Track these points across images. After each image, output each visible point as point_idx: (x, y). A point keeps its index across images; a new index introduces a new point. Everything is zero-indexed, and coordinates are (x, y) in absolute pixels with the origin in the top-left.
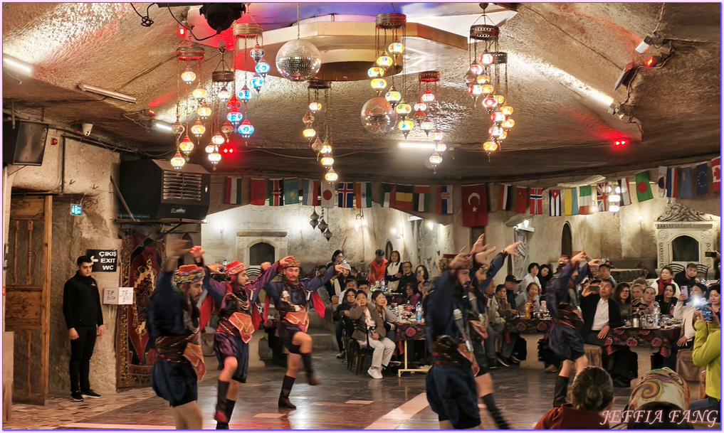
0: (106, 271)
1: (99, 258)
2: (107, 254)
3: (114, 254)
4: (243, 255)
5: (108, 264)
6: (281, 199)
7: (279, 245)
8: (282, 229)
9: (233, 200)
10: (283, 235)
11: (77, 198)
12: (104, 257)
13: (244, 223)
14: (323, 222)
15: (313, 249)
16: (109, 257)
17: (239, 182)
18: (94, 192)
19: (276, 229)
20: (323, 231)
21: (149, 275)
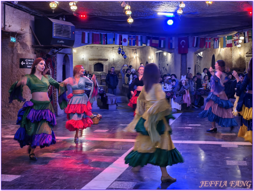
0: (29, 68)
1: (26, 62)
2: (29, 60)
3: (33, 61)
4: (91, 68)
5: (30, 65)
6: (106, 42)
7: (105, 64)
8: (106, 58)
9: (86, 41)
10: (107, 60)
11: (14, 34)
12: (28, 62)
13: (92, 56)
14: (123, 52)
15: (118, 66)
16: (30, 62)
17: (89, 34)
18: (22, 32)
19: (104, 58)
20: (123, 55)
21: (49, 71)
